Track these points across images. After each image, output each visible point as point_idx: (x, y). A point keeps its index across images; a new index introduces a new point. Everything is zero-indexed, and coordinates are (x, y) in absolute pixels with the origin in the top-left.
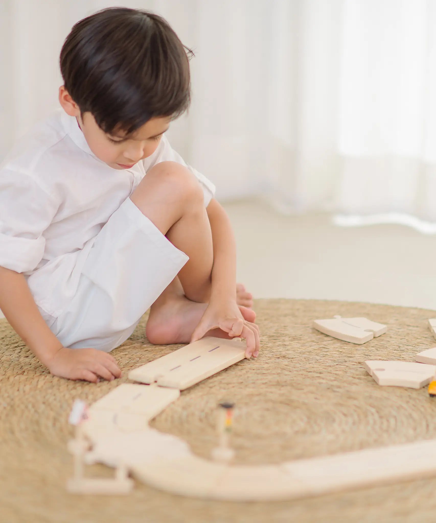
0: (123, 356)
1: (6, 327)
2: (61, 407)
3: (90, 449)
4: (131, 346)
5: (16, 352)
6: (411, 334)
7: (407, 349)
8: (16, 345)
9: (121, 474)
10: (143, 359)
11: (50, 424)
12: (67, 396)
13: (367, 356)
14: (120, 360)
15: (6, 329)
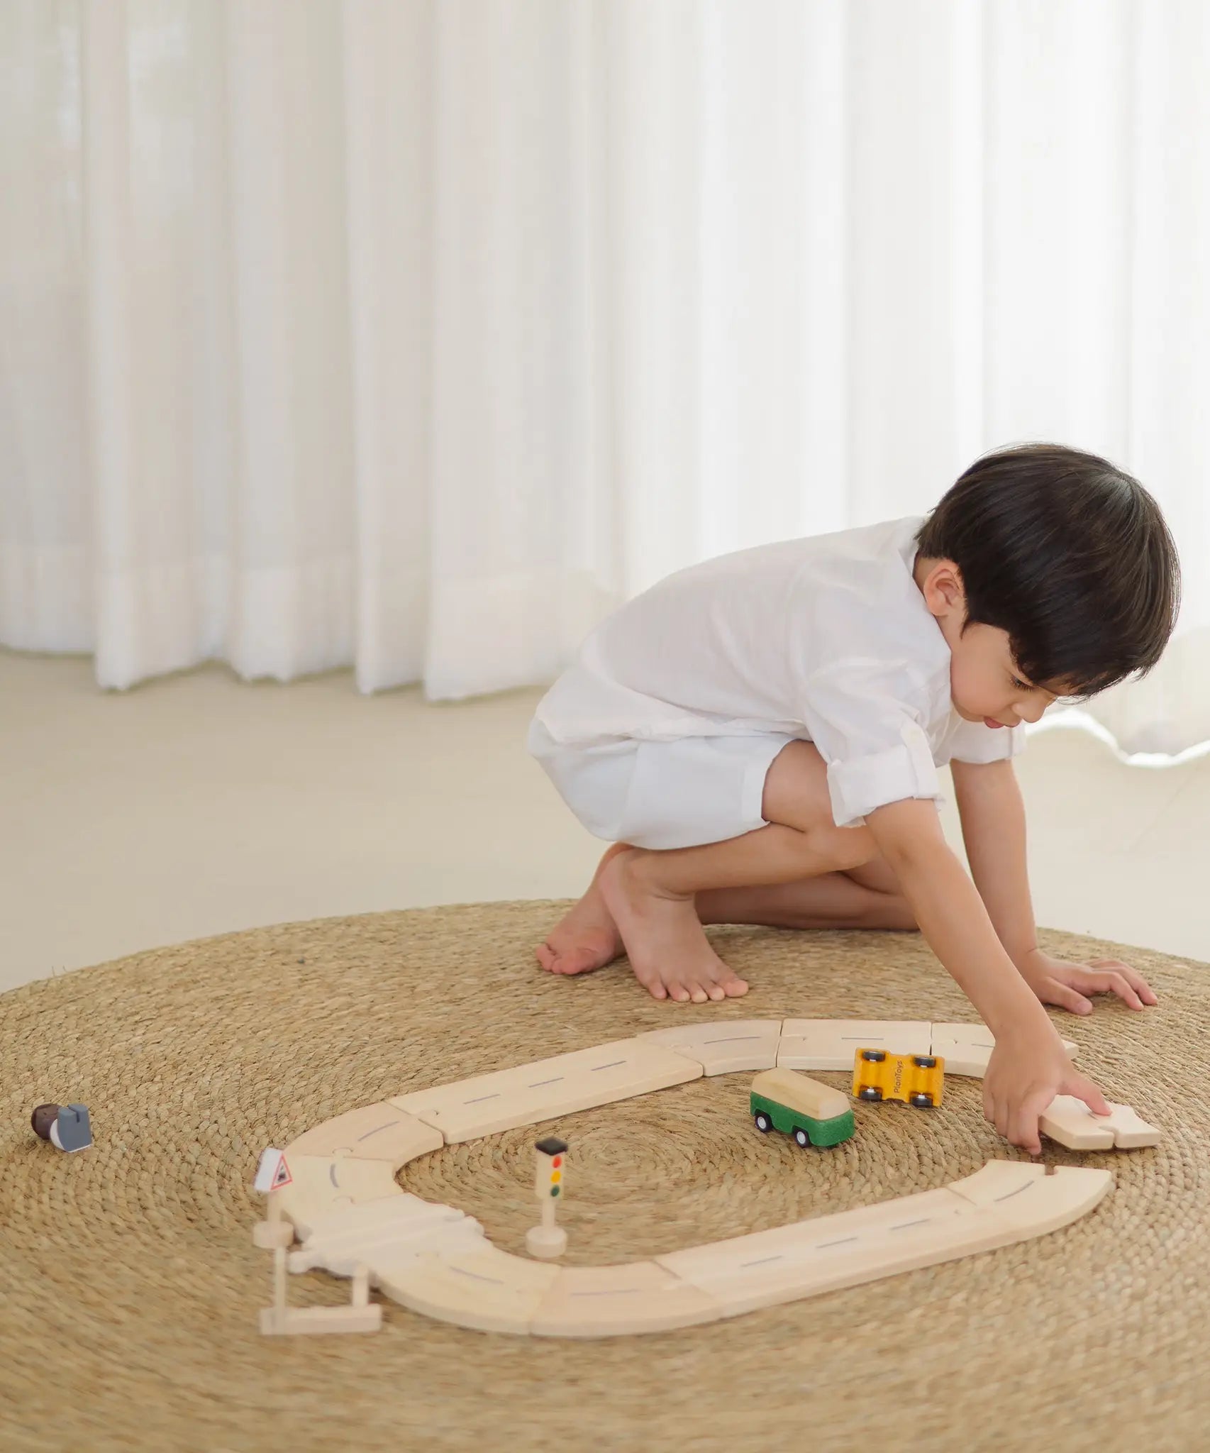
0: (338, 1033)
1: (114, 980)
2: (231, 1146)
3: (296, 1242)
4: (350, 1010)
5: (140, 1031)
6: (869, 960)
7: (865, 994)
8: (137, 1018)
9: (360, 1293)
10: (375, 1038)
11: (213, 1186)
12: (241, 1122)
13: (792, 1012)
14: (332, 1042)
15: (115, 984)
